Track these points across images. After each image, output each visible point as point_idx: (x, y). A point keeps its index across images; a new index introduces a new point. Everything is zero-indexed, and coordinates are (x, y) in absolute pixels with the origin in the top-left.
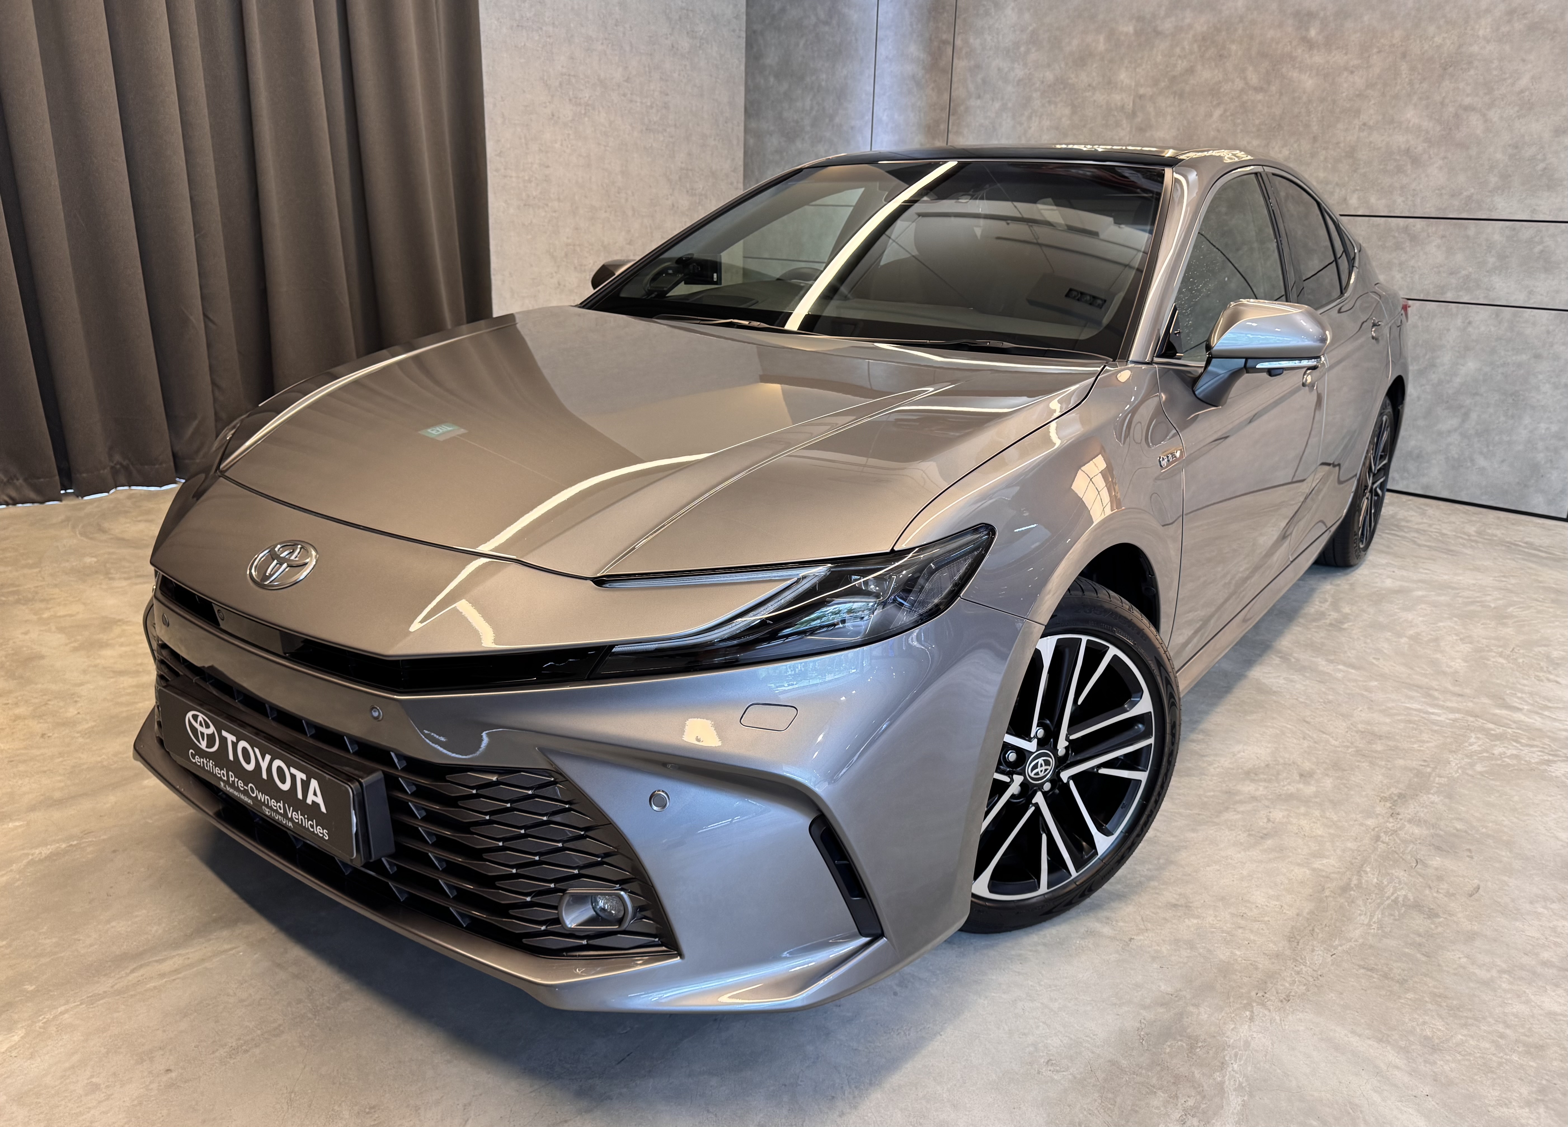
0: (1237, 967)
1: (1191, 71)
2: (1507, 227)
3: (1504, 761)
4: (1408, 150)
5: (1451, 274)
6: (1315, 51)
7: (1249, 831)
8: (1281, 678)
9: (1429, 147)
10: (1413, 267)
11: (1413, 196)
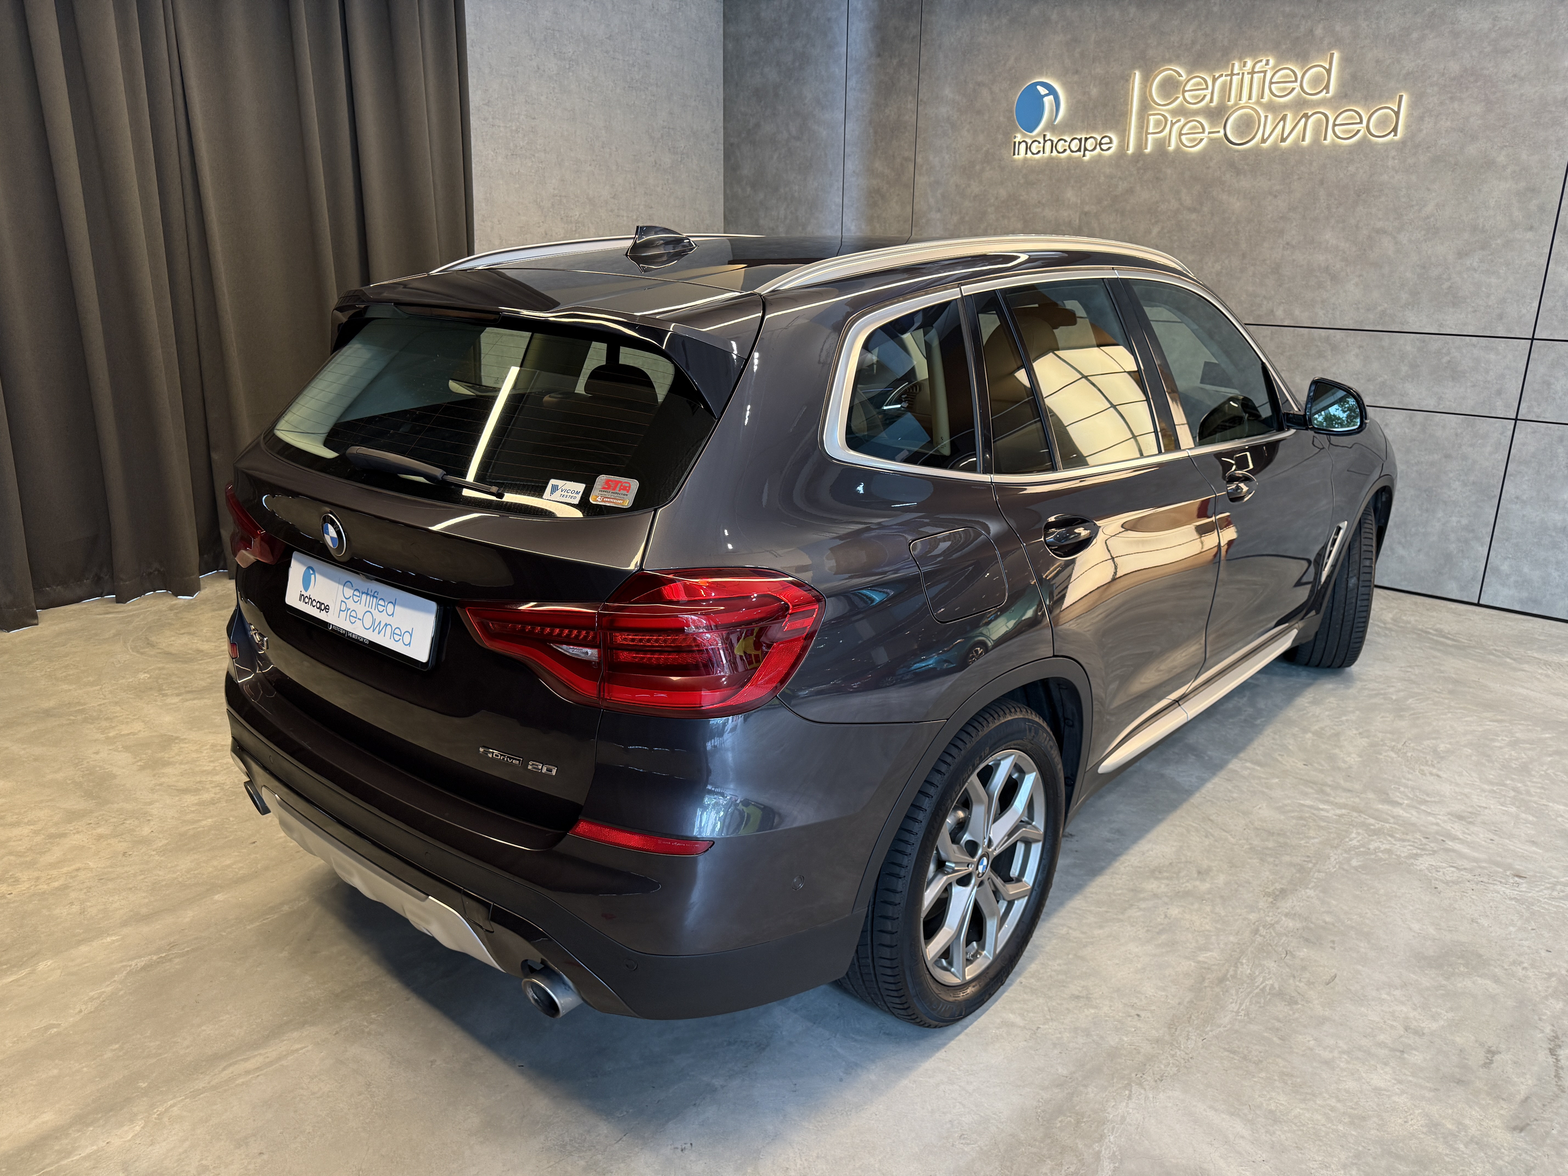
0: (1123, 1051)
1: (1130, 191)
2: (1418, 339)
3: (1377, 856)
4: (1327, 269)
5: (1369, 380)
6: (1242, 177)
7: (1147, 927)
8: (1193, 776)
9: (1347, 266)
11: (1333, 309)
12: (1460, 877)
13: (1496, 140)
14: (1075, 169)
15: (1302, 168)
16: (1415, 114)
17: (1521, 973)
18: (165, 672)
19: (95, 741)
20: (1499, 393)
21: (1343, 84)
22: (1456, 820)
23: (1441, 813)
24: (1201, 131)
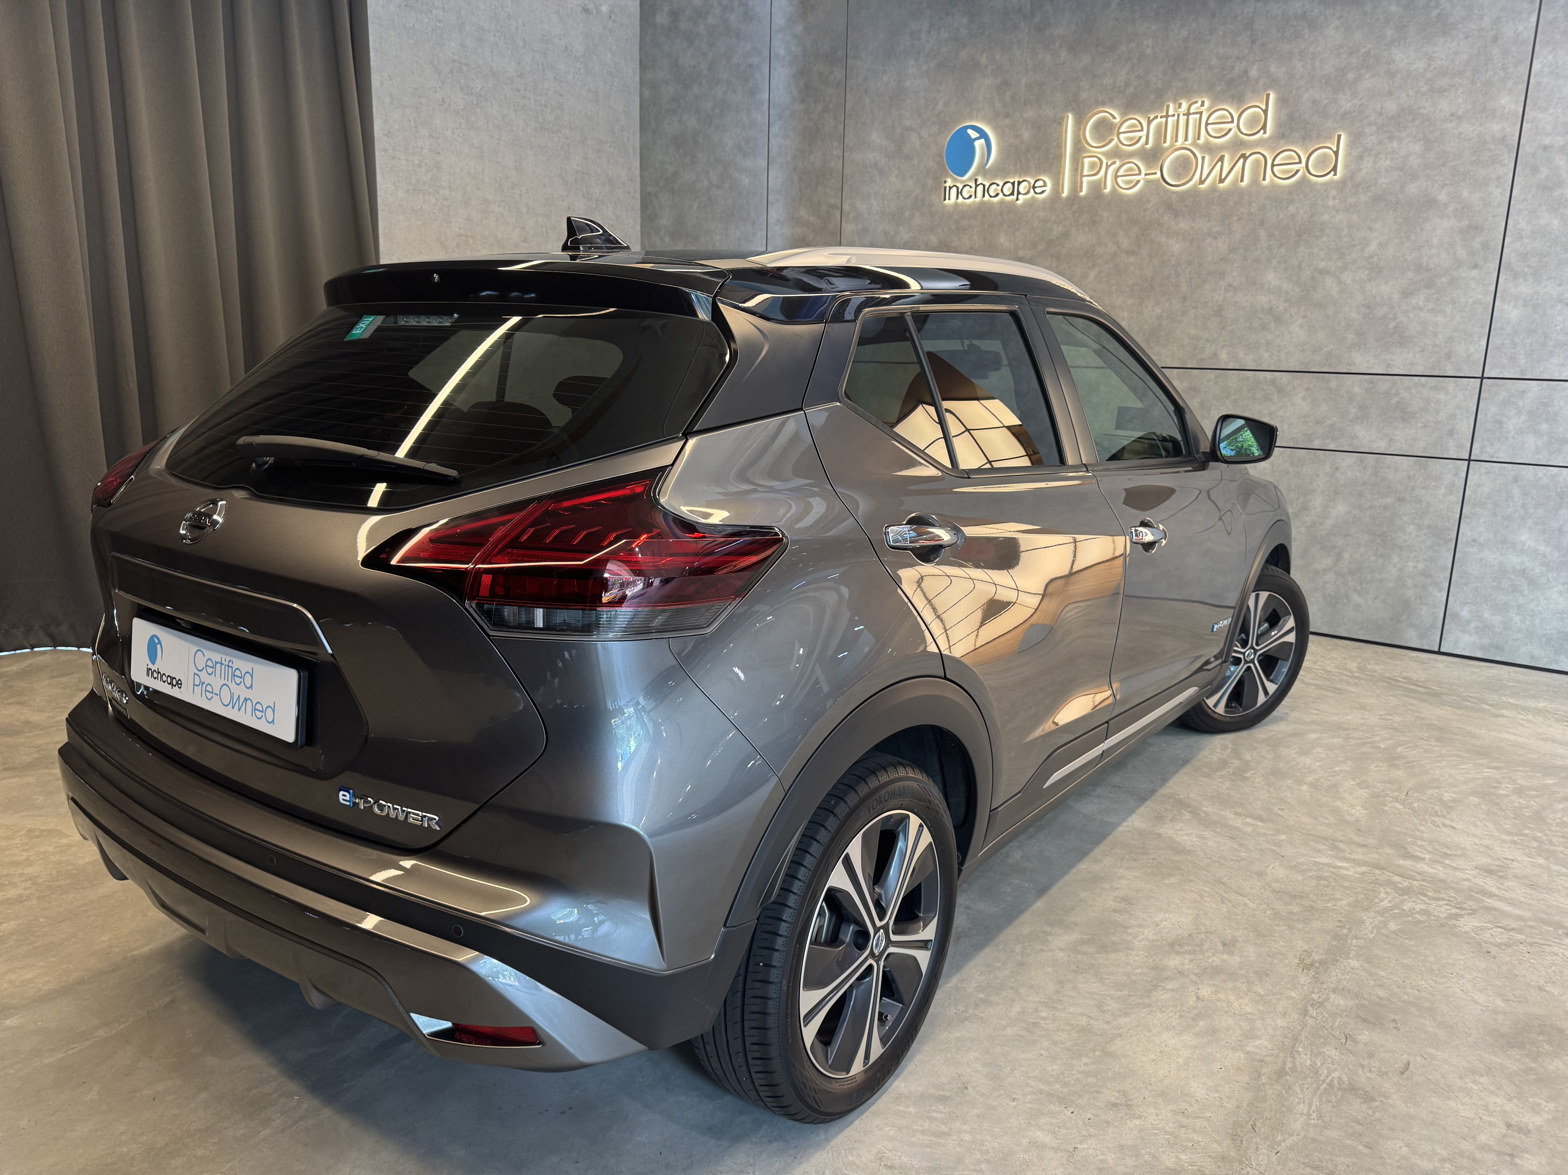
1: (1066, 235)
2: (1365, 380)
3: (1415, 918)
4: (1270, 310)
5: (1317, 423)
6: (1180, 219)
7: (1180, 1012)
8: (1193, 835)
9: (1290, 307)
10: (1282, 417)
11: (1278, 351)
12: (1510, 939)
13: (1436, 178)
14: (1008, 214)
15: (1241, 209)
16: (1354, 153)
20: (1451, 433)
21: (1279, 125)
22: (1485, 874)
23: (1469, 868)
24: (1137, 172)
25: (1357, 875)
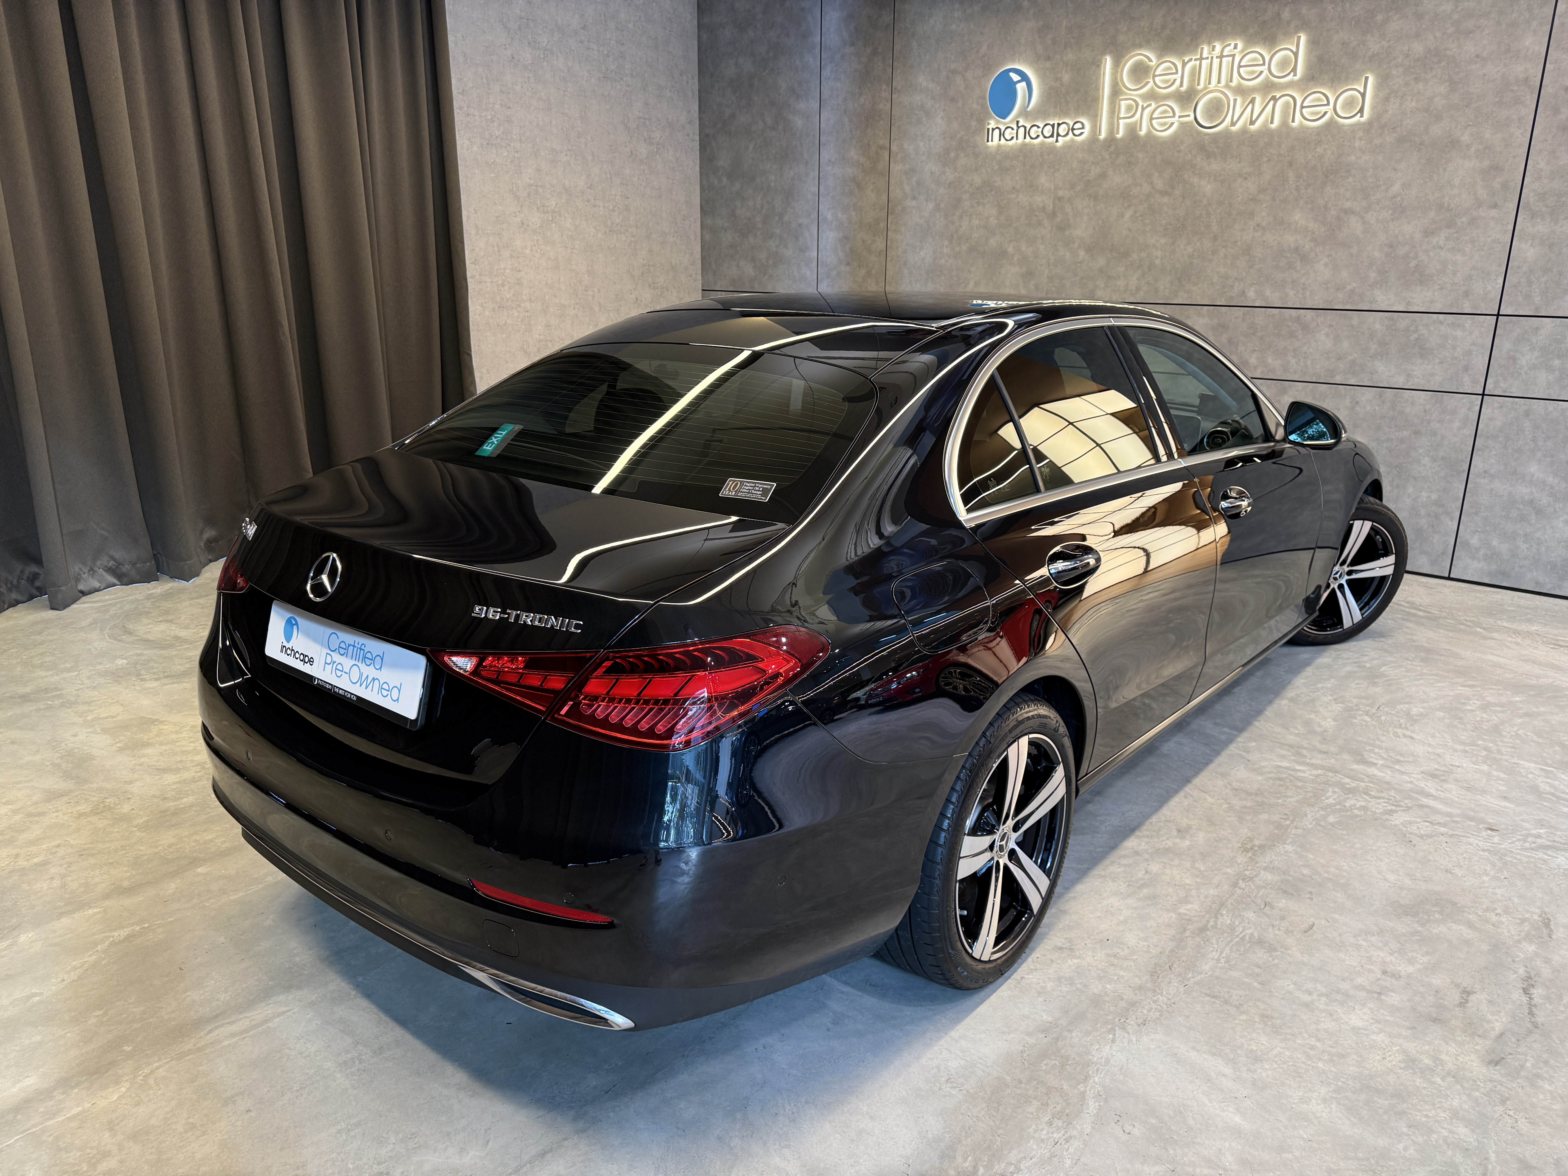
0: (1106, 998)
1: (1103, 176)
2: (1386, 318)
3: (1352, 813)
4: (1297, 249)
5: (1339, 359)
6: (1212, 160)
7: (1129, 882)
9: (1316, 246)
10: (1305, 353)
11: (1303, 290)
12: (1433, 831)
13: (1460, 119)
14: (1048, 155)
15: (1271, 150)
16: (1381, 95)
17: (1494, 918)
18: (143, 658)
19: (74, 724)
20: (1466, 369)
21: (1309, 66)
22: (1429, 778)
23: (1415, 772)
24: (1172, 115)
25: (1311, 777)
